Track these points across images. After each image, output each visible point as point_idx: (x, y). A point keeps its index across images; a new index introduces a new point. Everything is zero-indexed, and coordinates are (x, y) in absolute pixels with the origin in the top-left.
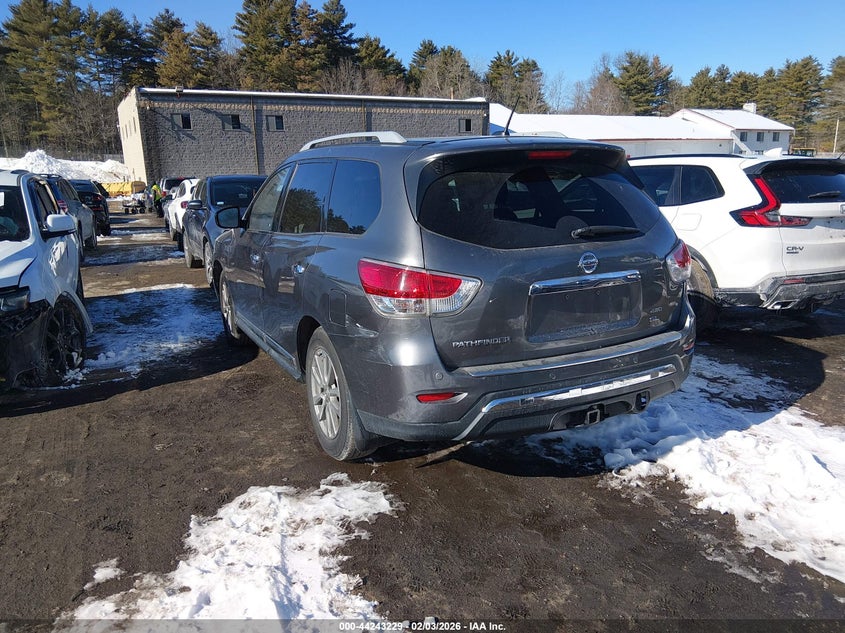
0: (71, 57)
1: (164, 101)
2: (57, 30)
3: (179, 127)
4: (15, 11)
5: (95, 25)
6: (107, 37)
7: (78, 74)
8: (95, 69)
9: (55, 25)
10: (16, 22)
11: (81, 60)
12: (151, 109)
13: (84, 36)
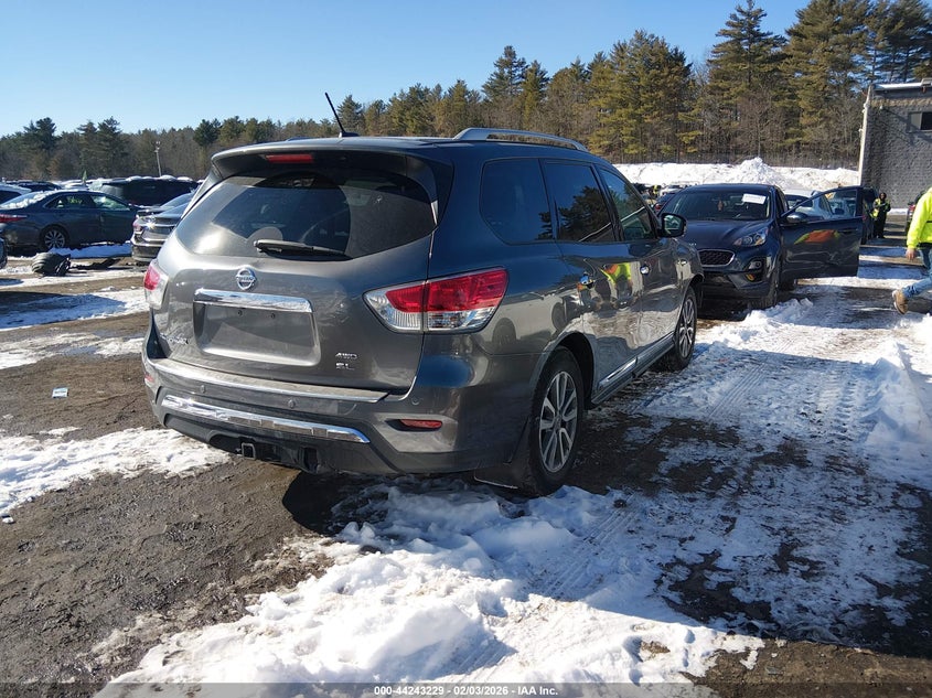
0: (846, 57)
1: (903, 98)
2: (837, 28)
3: (915, 128)
4: (800, 15)
5: (882, 16)
6: (892, 27)
7: (850, 74)
8: (871, 68)
9: (837, 23)
10: (797, 26)
11: (857, 58)
12: (884, 109)
13: (866, 31)
